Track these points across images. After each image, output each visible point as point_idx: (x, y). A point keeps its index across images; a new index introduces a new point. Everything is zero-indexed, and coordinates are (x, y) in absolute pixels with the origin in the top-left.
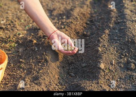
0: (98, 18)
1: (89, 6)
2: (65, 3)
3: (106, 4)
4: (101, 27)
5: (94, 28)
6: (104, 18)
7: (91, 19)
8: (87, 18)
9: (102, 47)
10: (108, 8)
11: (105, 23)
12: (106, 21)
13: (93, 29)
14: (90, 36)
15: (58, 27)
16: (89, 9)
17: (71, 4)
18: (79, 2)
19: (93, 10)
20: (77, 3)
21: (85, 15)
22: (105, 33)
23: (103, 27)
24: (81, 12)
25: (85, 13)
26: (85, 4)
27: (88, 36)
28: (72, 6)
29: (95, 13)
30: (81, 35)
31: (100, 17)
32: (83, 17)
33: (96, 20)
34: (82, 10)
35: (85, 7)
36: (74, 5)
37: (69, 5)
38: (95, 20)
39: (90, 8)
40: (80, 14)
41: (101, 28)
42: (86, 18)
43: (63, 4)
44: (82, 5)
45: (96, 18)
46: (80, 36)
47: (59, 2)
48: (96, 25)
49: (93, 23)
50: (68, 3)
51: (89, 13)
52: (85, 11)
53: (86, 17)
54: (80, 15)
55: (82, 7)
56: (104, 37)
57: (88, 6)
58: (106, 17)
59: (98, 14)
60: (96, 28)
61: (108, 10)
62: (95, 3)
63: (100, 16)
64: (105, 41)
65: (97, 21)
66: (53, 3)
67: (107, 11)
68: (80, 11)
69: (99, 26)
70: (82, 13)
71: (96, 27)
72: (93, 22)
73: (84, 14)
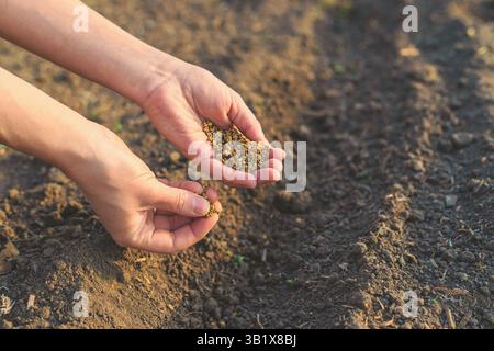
0: (350, 108)
1: (311, 43)
2: (202, 22)
3: (388, 37)
4: (367, 166)
5: (332, 164)
6: (379, 111)
7: (319, 114)
8: (299, 107)
9: (376, 307)
10: (399, 62)
11: (383, 142)
12: (389, 128)
13: (328, 167)
14: (308, 210)
15: (153, 155)
16: (311, 59)
17: (232, 28)
18: (268, 20)
19: (326, 60)
20: (258, 26)
21: (291, 88)
22: (388, 207)
23: (377, 163)
24: (271, 73)
25: (291, 78)
26: (293, 34)
27: (299, 213)
28: (234, 41)
29: (339, 79)
30: (265, 201)
31: (358, 106)
32: (278, 101)
33: (343, 118)
34: (278, 63)
35: (293, 46)
36: (246, 35)
37: (219, 36)
38: (336, 118)
39: (316, 53)
40: (268, 84)
41: (365, 172)
42: (292, 104)
43: (194, 27)
44: (279, 38)
45: (343, 107)
46: (259, 207)
47: (178, 17)
48: (343, 146)
49: (326, 136)
50: (216, 22)
51: (311, 76)
52: (293, 66)
53: (296, 101)
54: (265, 88)
55: (278, 49)
56: (387, 235)
57: (303, 44)
58: (387, 105)
59: (349, 87)
60: (338, 164)
61: (397, 68)
62: (336, 29)
63: (360, 100)
64: (388, 261)
65: (345, 127)
66: (151, 23)
67: (394, 73)
68: (267, 68)
69: (357, 159)
70: (275, 80)
71: (342, 161)
72: (327, 130)
73: (286, 83)
